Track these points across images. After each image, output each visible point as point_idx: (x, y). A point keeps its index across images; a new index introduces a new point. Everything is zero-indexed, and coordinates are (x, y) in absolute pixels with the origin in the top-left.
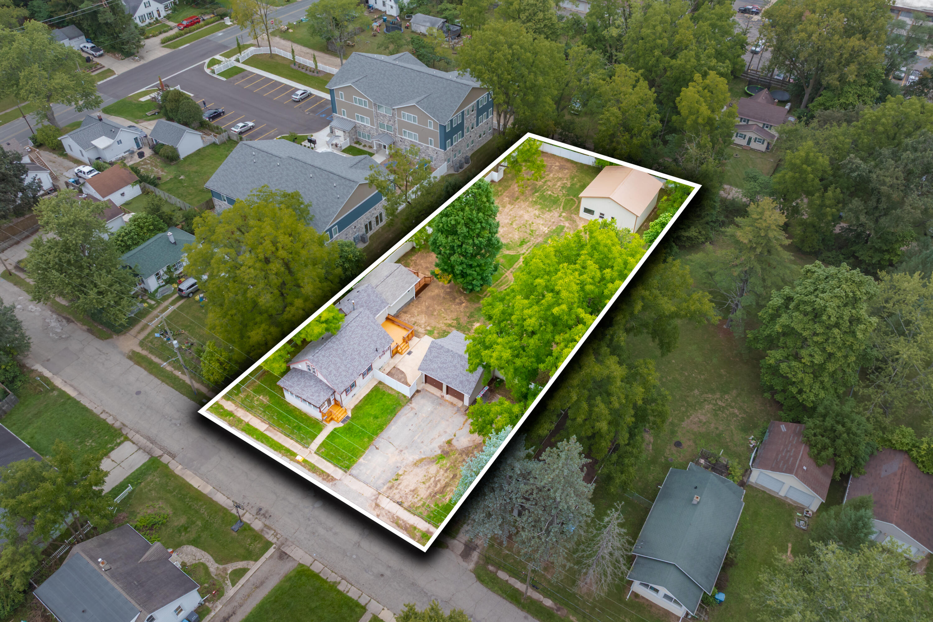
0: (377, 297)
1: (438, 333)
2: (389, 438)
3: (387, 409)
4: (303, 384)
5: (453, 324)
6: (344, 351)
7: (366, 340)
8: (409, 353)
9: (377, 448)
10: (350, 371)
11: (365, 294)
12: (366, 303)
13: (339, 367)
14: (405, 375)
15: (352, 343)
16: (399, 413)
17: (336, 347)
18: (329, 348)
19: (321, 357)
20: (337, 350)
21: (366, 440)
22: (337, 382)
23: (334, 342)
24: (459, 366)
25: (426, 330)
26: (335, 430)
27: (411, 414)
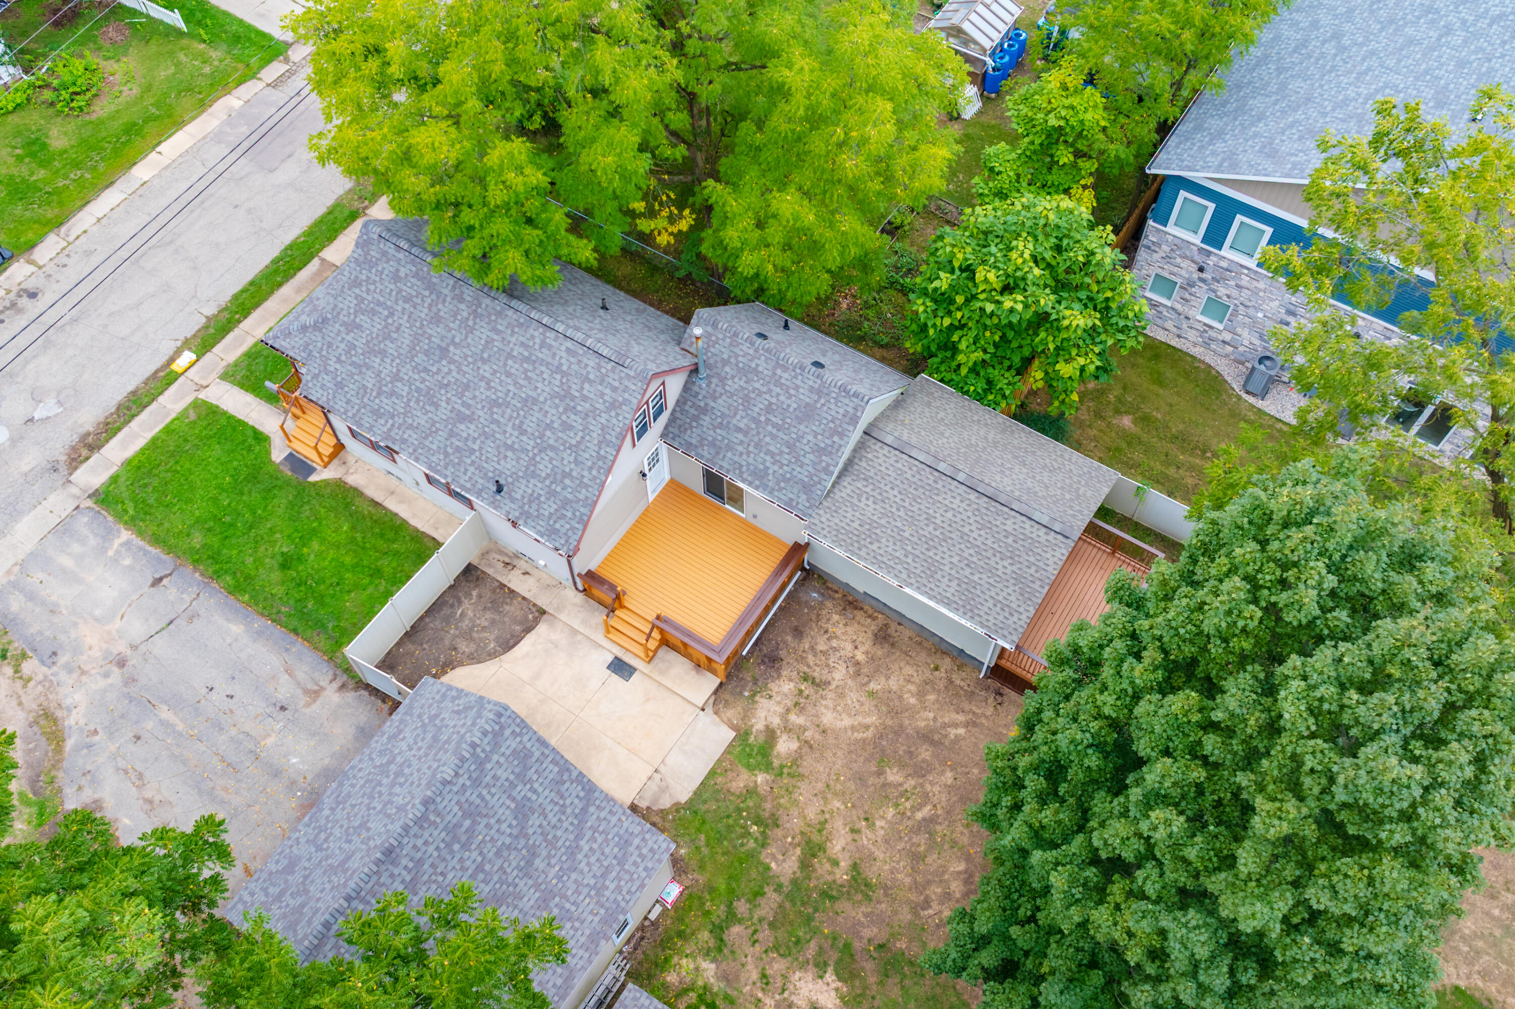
0: (821, 451)
1: (751, 791)
2: (191, 619)
3: (320, 600)
5: (822, 867)
6: (444, 351)
7: (523, 432)
8: (620, 667)
9: (157, 582)
10: (386, 404)
11: (806, 397)
12: (769, 409)
13: (383, 353)
15: (486, 370)
17: (444, 310)
18: (431, 287)
19: (389, 267)
20: (436, 319)
21: (197, 540)
22: (333, 365)
23: (461, 300)
25: (771, 735)
26: (260, 438)
27: (285, 689)
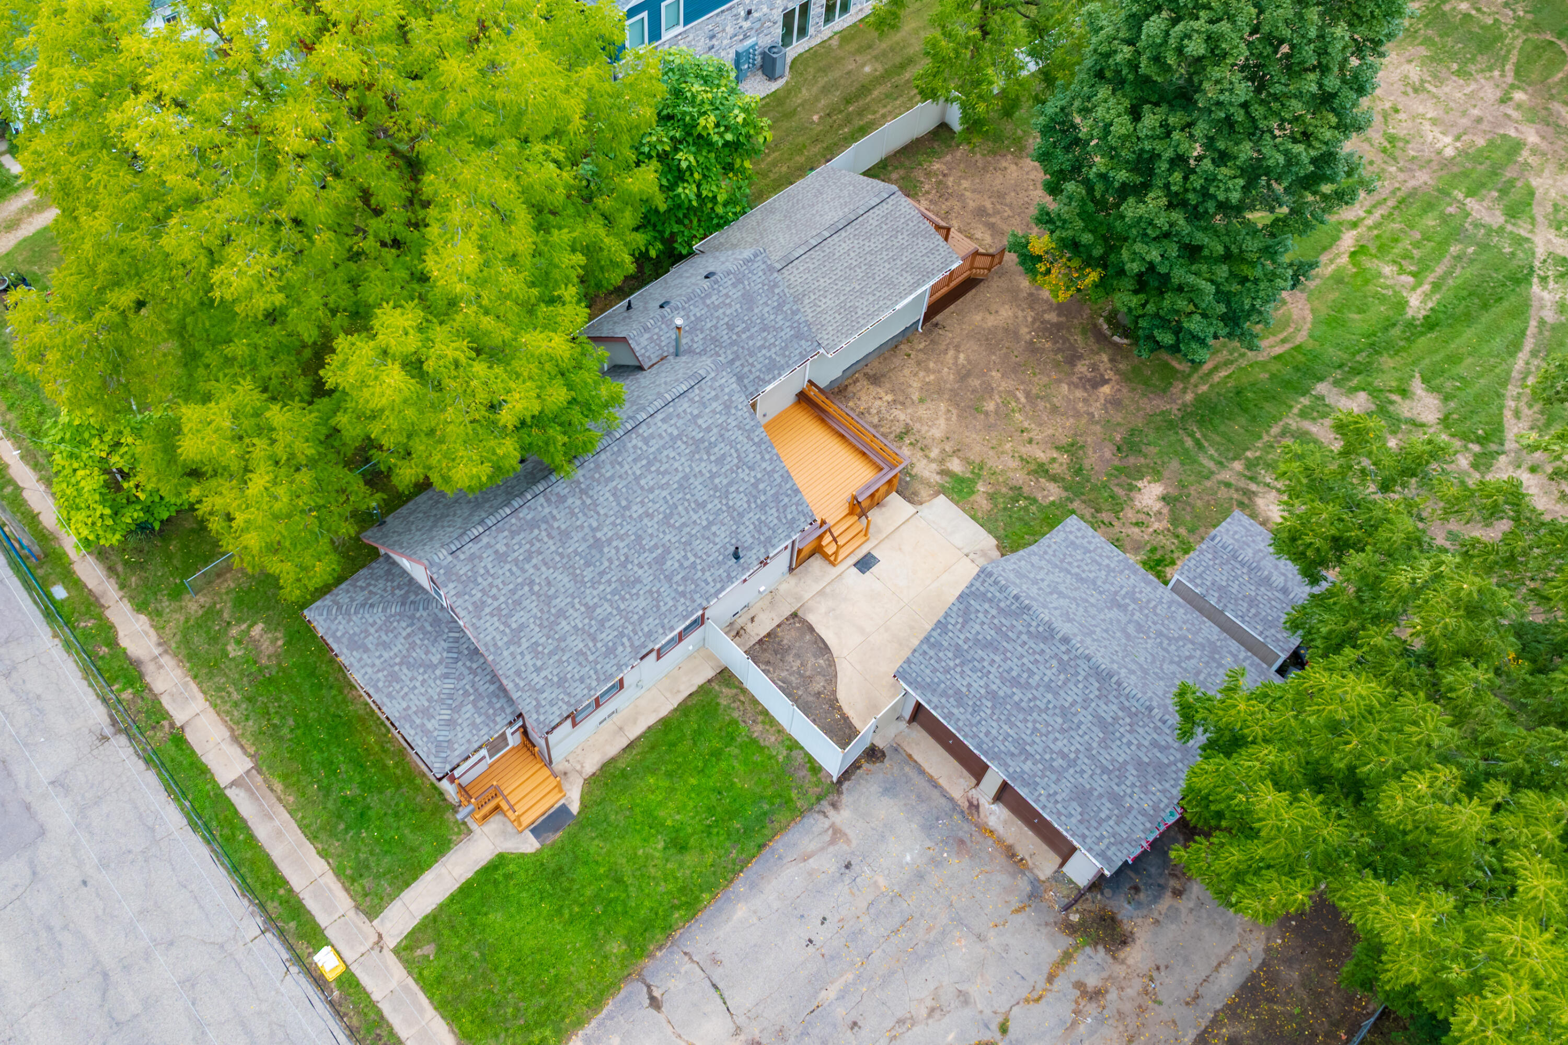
0: (779, 309)
1: (991, 497)
2: (716, 962)
3: (732, 814)
4: (400, 646)
5: (1055, 469)
6: (597, 545)
7: (702, 505)
8: (865, 564)
9: (655, 1003)
10: (607, 636)
11: (736, 293)
12: (730, 328)
13: (561, 613)
14: (832, 663)
15: (636, 510)
16: (779, 844)
17: (561, 523)
18: (533, 525)
19: (488, 560)
20: (565, 535)
21: (616, 947)
22: (538, 680)
23: (562, 499)
24: (1085, 717)
25: (944, 472)
26: (497, 864)
27: (827, 863)
